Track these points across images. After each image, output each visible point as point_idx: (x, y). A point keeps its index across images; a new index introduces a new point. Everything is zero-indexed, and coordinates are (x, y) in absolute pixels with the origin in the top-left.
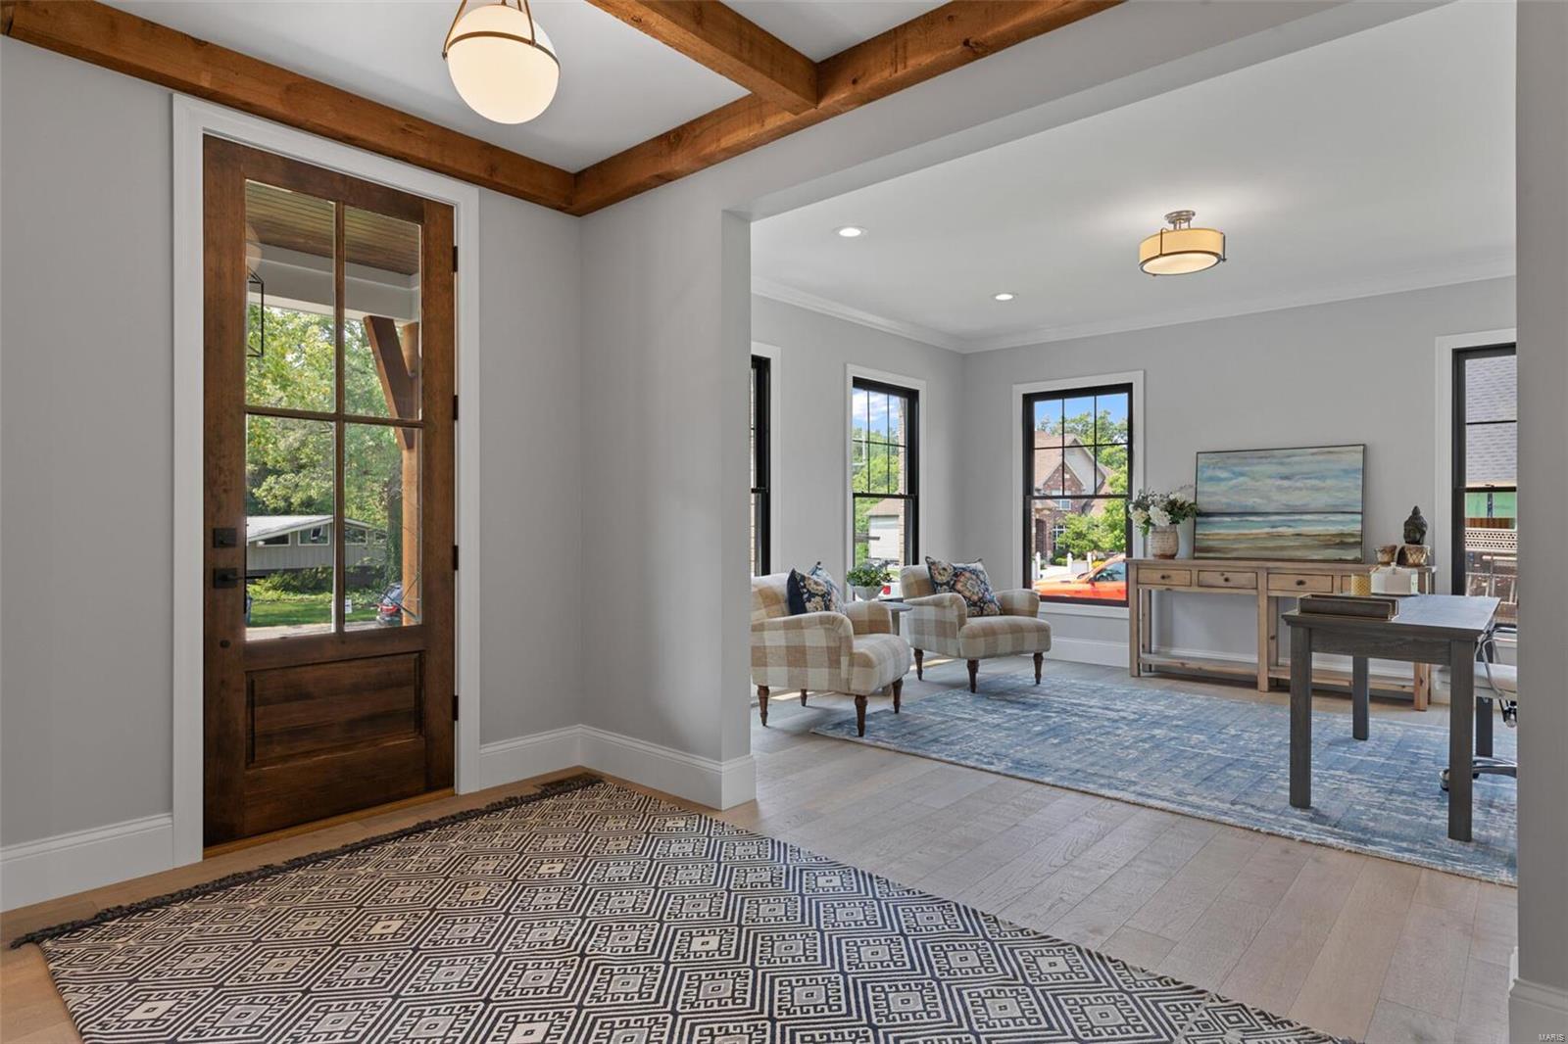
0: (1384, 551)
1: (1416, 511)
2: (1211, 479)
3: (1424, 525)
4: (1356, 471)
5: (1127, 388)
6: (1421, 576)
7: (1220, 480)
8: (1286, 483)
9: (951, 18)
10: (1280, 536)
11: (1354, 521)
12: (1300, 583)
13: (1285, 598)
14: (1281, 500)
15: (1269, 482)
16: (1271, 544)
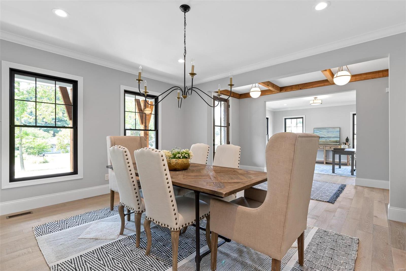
0: (343, 143)
1: (347, 137)
2: (316, 132)
3: (348, 139)
4: (339, 131)
5: (302, 118)
6: (348, 146)
7: (317, 132)
8: (328, 133)
9: (299, 86)
10: (327, 141)
11: (338, 139)
12: (330, 148)
13: (328, 150)
14: (327, 135)
15: (325, 133)
16: (326, 142)
